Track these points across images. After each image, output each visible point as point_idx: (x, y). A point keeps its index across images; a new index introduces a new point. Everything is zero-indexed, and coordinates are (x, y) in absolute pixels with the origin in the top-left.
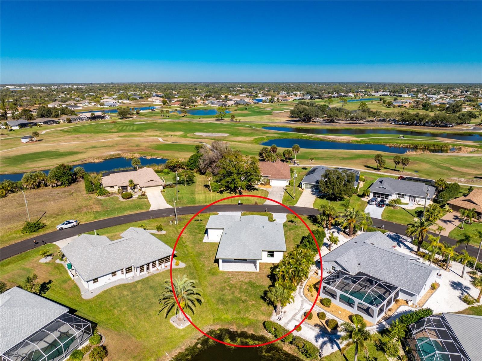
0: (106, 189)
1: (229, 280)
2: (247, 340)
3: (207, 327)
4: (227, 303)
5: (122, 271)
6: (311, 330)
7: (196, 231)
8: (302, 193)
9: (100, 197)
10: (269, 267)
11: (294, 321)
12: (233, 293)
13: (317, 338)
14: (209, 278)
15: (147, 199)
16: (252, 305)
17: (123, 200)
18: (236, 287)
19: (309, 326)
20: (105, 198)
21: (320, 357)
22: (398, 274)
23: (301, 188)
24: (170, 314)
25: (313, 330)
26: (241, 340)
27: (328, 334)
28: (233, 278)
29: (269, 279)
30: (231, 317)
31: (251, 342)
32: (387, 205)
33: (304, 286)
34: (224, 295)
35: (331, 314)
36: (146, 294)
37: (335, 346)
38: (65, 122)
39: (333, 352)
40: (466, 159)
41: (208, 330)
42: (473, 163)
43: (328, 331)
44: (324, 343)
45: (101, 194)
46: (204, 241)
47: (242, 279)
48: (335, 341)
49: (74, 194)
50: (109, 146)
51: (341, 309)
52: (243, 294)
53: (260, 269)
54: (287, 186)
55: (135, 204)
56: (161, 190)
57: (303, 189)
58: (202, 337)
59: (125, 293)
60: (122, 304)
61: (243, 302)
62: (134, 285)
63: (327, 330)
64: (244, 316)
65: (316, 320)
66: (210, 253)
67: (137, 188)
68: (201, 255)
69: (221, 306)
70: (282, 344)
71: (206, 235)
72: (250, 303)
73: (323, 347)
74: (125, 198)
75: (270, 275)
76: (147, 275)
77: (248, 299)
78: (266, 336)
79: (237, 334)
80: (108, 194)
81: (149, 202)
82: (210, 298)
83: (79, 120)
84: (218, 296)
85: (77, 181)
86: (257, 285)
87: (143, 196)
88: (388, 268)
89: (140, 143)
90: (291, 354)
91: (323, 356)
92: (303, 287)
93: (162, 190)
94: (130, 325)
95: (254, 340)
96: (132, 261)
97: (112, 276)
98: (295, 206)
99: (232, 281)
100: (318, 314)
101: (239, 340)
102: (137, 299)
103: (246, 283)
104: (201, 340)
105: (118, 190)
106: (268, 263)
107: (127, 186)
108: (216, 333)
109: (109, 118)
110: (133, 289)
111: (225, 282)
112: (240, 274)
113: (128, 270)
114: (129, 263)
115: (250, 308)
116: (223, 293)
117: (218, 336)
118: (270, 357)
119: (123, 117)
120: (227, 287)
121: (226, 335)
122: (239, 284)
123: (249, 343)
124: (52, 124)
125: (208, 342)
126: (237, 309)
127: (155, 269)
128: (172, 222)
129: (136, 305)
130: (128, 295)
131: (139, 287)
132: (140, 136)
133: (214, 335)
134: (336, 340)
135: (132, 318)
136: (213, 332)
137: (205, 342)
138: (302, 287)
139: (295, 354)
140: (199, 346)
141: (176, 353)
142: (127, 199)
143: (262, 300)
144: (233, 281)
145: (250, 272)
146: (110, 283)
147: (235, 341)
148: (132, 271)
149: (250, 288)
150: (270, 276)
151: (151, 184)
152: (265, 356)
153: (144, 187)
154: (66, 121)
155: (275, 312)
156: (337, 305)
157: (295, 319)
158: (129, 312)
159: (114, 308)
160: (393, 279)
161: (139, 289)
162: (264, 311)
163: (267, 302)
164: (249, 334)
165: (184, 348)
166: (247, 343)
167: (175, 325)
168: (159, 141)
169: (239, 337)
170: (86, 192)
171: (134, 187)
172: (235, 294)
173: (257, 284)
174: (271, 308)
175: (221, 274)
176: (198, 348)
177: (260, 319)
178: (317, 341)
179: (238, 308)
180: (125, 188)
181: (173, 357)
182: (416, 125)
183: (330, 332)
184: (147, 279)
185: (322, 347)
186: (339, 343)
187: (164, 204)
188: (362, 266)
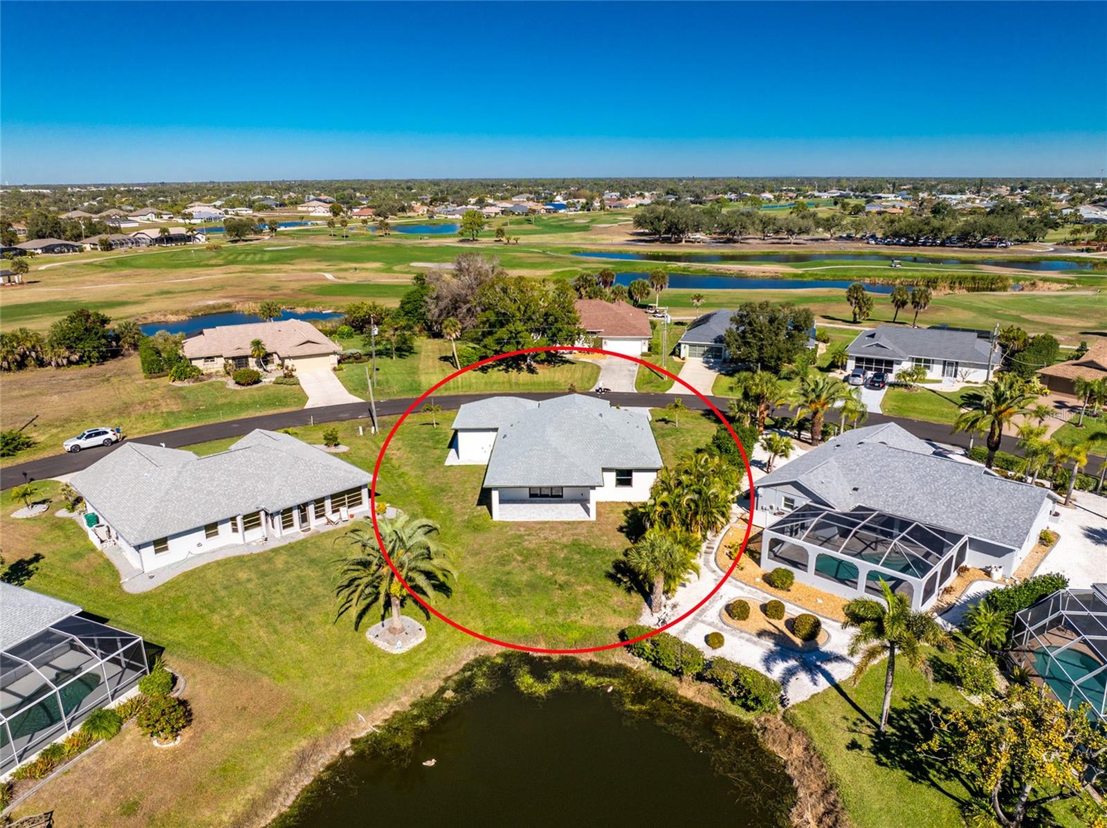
0: (194, 363)
1: (519, 541)
2: (580, 677)
3: (468, 651)
4: (519, 591)
5: (235, 524)
6: (749, 644)
7: (426, 444)
8: (682, 366)
9: (178, 384)
10: (621, 510)
11: (699, 625)
12: (531, 569)
14: (467, 538)
15: (299, 384)
16: (586, 593)
17: (239, 388)
18: (538, 555)
19: (743, 634)
20: (191, 384)
21: (784, 706)
22: (960, 506)
23: (679, 356)
24: (365, 620)
25: (755, 643)
26: (562, 678)
27: (797, 652)
28: (528, 535)
29: (623, 534)
30: (532, 624)
31: (590, 681)
32: (892, 385)
33: (716, 548)
34: (508, 573)
35: (799, 607)
36: (299, 577)
37: (821, 679)
38: (97, 249)
39: (816, 692)
40: (1054, 299)
41: (472, 657)
42: (1073, 306)
43: (797, 645)
44: (790, 673)
45: (181, 376)
46: (447, 463)
47: (554, 537)
48: (819, 667)
49: (114, 380)
50: (203, 290)
51: (820, 593)
52: (558, 569)
53: (598, 514)
54: (643, 354)
55: (269, 395)
56: (333, 366)
57: (683, 359)
58: (457, 674)
59: (243, 575)
60: (234, 600)
61: (561, 587)
62: (268, 557)
63: (793, 642)
64: (565, 619)
65: (758, 620)
66: (466, 486)
67: (273, 363)
68: (443, 490)
69: (502, 599)
70: (675, 681)
71: (453, 451)
72: (580, 589)
73: (788, 681)
74: (243, 382)
75: (625, 527)
76: (302, 536)
77: (573, 580)
78: (630, 665)
79: (552, 663)
80: (200, 376)
81: (303, 391)
82: (471, 583)
83: (130, 245)
84: (493, 576)
85: (123, 355)
86: (594, 550)
87: (287, 379)
88: (931, 493)
89: (279, 284)
90: (701, 705)
91: (792, 702)
92: (715, 550)
93: (336, 366)
94: (256, 650)
95: (597, 675)
96: (260, 499)
97: (208, 536)
98: (667, 392)
99: (527, 543)
100: (764, 608)
101: (557, 676)
102: (274, 589)
103: (566, 546)
104: (455, 682)
105: (225, 366)
106: (617, 503)
107: (246, 357)
108: (492, 663)
109: (203, 240)
110: (264, 567)
111: (511, 545)
112: (547, 526)
113: (249, 522)
114: (253, 503)
115: (581, 600)
116: (507, 568)
117: (499, 669)
118: (646, 712)
119: (237, 238)
120: (516, 555)
121: (520, 667)
122: (546, 548)
123: (586, 683)
124: (64, 252)
125: (474, 686)
126: (546, 603)
127: (323, 520)
128: (364, 430)
129: (273, 602)
130: (249, 580)
131: (280, 562)
132: (280, 271)
133: (488, 667)
134: (819, 663)
135: (261, 633)
136: (484, 662)
137: (464, 685)
138: (710, 550)
139: (713, 705)
140: (449, 694)
141: (385, 713)
142: (249, 384)
143: (610, 583)
144: (531, 543)
145: (574, 522)
146: (201, 554)
147: (546, 680)
148: (259, 525)
149: (577, 557)
150: (624, 530)
151: (308, 349)
152: (631, 711)
153: (289, 358)
154: (98, 247)
155: (647, 607)
156: (808, 584)
157: (703, 622)
158: (253, 618)
159: (213, 611)
160: (948, 517)
161: (281, 566)
162: (618, 606)
163: (624, 585)
164: (582, 662)
165: (407, 700)
166: (579, 684)
167: (381, 644)
168: (327, 279)
169: (556, 671)
170: (143, 375)
171: (266, 359)
172: (538, 572)
173: (595, 547)
174: (637, 598)
175: (497, 529)
176: (446, 700)
177: (609, 625)
178: (769, 669)
179: (550, 600)
180: (241, 360)
181: (378, 723)
182: (924, 244)
183: (800, 645)
184: (302, 543)
185: (785, 681)
186: (830, 672)
187: (341, 395)
188: (863, 493)
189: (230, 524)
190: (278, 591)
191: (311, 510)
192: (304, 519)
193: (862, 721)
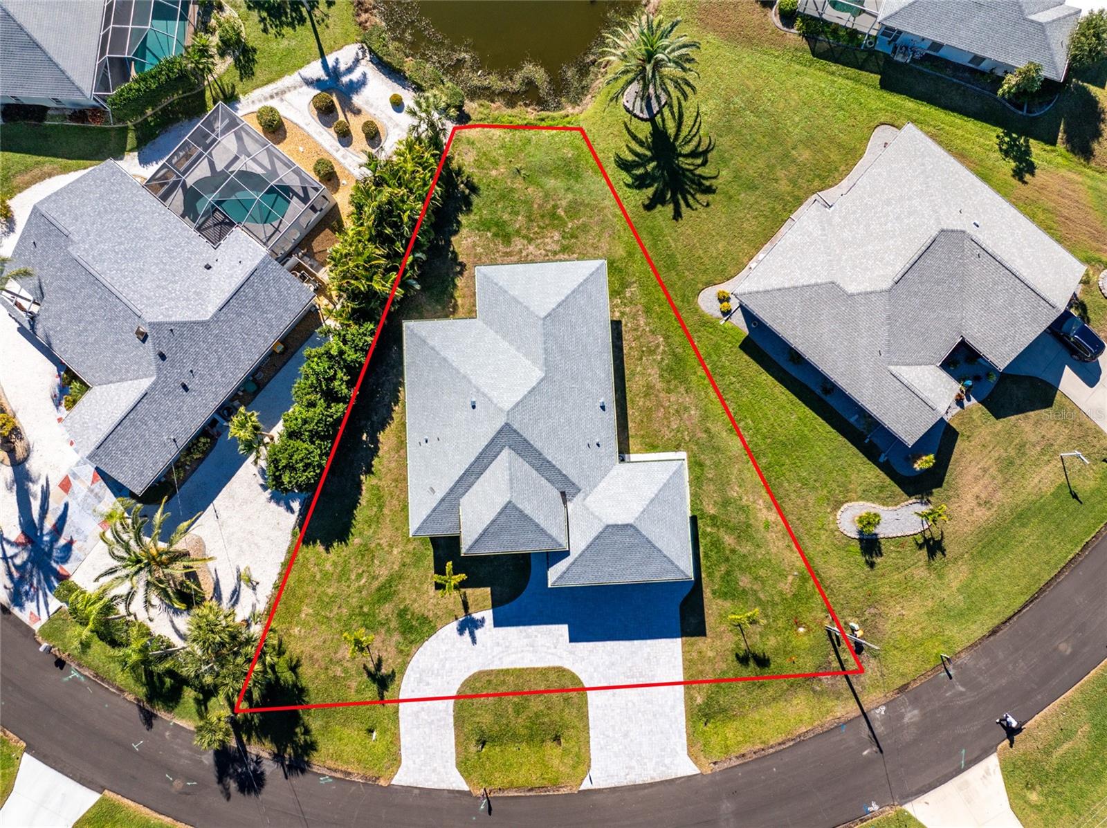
13: (362, 83)
63: (338, 98)
73: (353, 62)
173: (489, 234)
178: (364, 75)
185: (357, 61)
186: (322, 69)
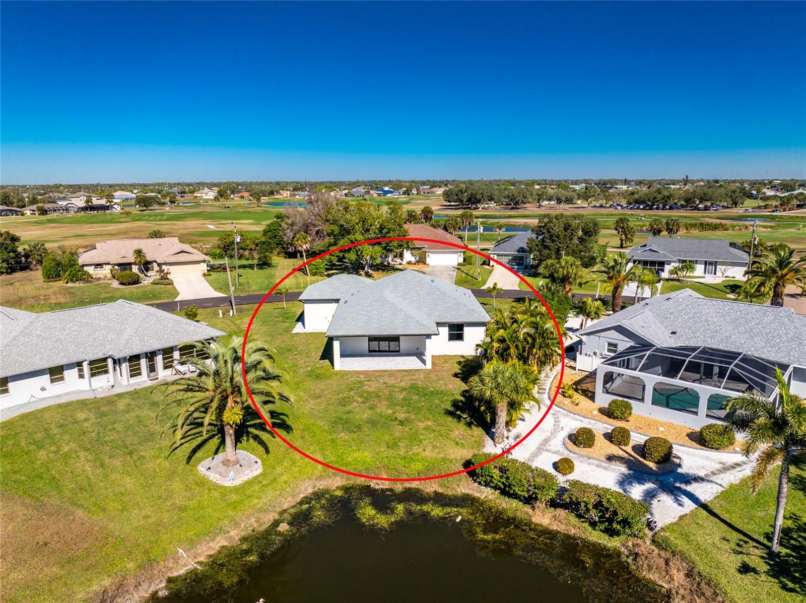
0: (85, 268)
1: (359, 386)
2: (425, 508)
3: (307, 484)
4: (359, 427)
5: (81, 370)
6: (600, 469)
7: (277, 319)
8: (492, 271)
9: (70, 285)
10: (455, 361)
11: (545, 454)
12: (371, 408)
14: (310, 384)
15: (173, 284)
16: (427, 428)
17: (121, 287)
18: (378, 396)
19: (591, 461)
20: (81, 285)
21: (651, 529)
22: (778, 341)
23: (489, 265)
24: (199, 454)
25: (605, 468)
26: (406, 509)
27: (651, 474)
28: (368, 381)
29: (458, 379)
30: (373, 457)
31: (437, 512)
32: (667, 280)
33: (548, 389)
34: (349, 412)
35: (639, 433)
36: (138, 417)
37: (685, 500)
38: (35, 214)
39: (684, 513)
41: (310, 490)
43: (651, 469)
44: (650, 495)
45: (74, 278)
46: (294, 332)
47: (392, 382)
48: (679, 489)
49: (17, 284)
50: (110, 234)
51: (659, 422)
52: (398, 408)
53: (433, 364)
54: (459, 264)
55: (145, 292)
56: (203, 272)
57: (493, 266)
58: (293, 507)
59: (81, 416)
60: (67, 437)
61: (401, 423)
62: (110, 401)
63: (647, 466)
64: (407, 452)
65: (604, 447)
66: (310, 346)
67: (153, 270)
68: (288, 350)
69: (343, 434)
70: (527, 509)
71: (300, 324)
72: (421, 425)
74: (125, 281)
75: (460, 374)
76: (150, 383)
77: (413, 417)
78: (477, 495)
79: (395, 495)
80: (90, 279)
81: (176, 289)
82: (312, 421)
83: (61, 211)
84: (334, 415)
85: (31, 270)
86: (432, 392)
87: (163, 280)
88: (746, 332)
89: (171, 231)
90: (559, 532)
91: (659, 525)
92: (547, 391)
93: (206, 272)
94: (76, 483)
95: (443, 505)
96: (108, 347)
97: (52, 381)
98: (482, 288)
99: (367, 387)
100: (609, 437)
101: (400, 508)
102: (110, 427)
103: (405, 389)
104: (291, 515)
105: (111, 271)
106: (450, 356)
107: (130, 264)
108: (332, 496)
109: (119, 209)
110: (104, 409)
111: (351, 389)
112: (386, 373)
113: (97, 368)
114: (101, 350)
115: (423, 434)
116: (347, 408)
117: (339, 501)
118: (500, 542)
119: (145, 208)
120: (356, 397)
121: (361, 499)
122: (385, 391)
123: (433, 513)
124: (9, 215)
125: (311, 518)
126: (387, 437)
127: (169, 372)
128: (223, 314)
129: (107, 438)
130: (86, 420)
131: (121, 405)
132: (174, 224)
133: (327, 500)
134: (678, 485)
135: (87, 467)
136: (323, 495)
137: (300, 518)
138: (542, 391)
139: (573, 532)
140: (284, 527)
141: (211, 548)
142: (129, 284)
143: (450, 419)
144: (372, 387)
145: (411, 370)
146: (45, 398)
147: (389, 511)
148: (106, 372)
149: (415, 398)
150: (459, 376)
151: (182, 258)
152: (483, 541)
153: (166, 264)
154: (36, 212)
155: (489, 439)
156: (645, 415)
157: (547, 450)
158: (82, 454)
159: (40, 447)
160: (769, 351)
161: (122, 408)
162: (460, 439)
163: (464, 420)
164: (427, 493)
165: (236, 534)
166: (425, 515)
167: (213, 477)
168: (209, 228)
169: (400, 503)
170: (42, 280)
171: (146, 266)
172: (378, 411)
173: (432, 389)
174: (478, 431)
175: (338, 377)
176: (280, 534)
177: (452, 456)
178: (626, 490)
179: (391, 435)
180: (125, 266)
181: (202, 559)
183: (654, 468)
184: (151, 390)
185: (647, 503)
186: (692, 492)
187: (207, 291)
188: (682, 336)
189: (76, 370)
190: (114, 429)
191: (159, 359)
192: (152, 369)
193: (746, 542)
